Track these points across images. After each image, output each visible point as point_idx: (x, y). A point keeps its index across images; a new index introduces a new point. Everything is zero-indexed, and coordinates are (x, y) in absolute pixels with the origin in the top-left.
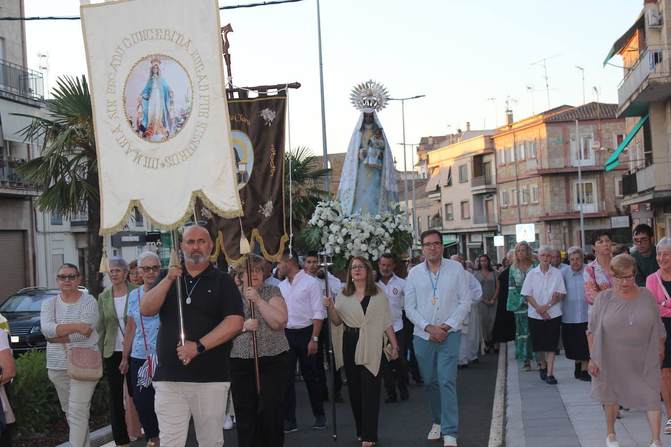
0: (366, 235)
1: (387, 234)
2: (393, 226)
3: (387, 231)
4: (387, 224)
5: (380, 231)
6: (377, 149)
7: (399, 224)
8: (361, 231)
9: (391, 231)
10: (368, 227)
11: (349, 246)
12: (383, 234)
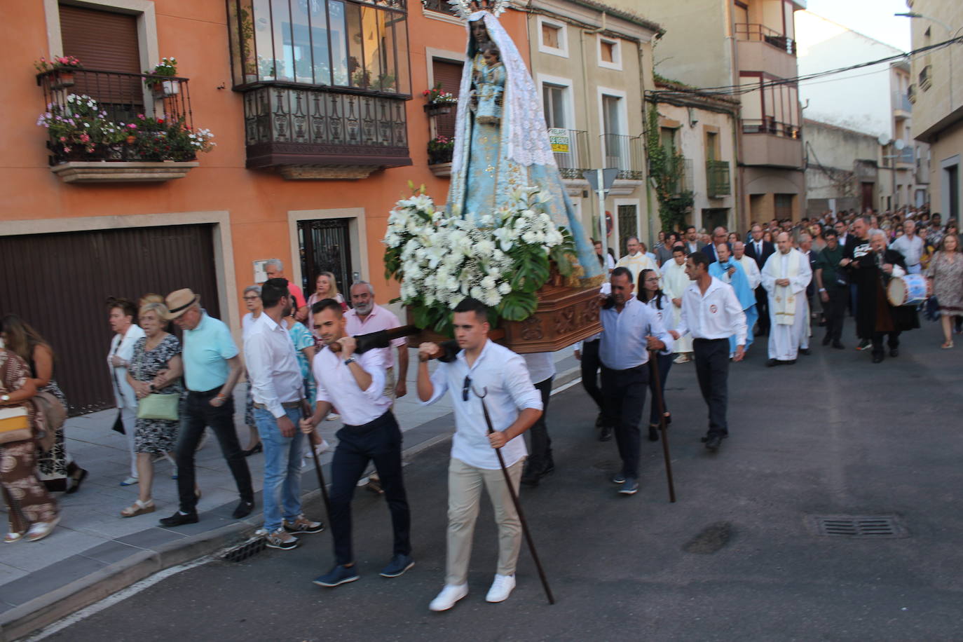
0: (457, 257)
1: (498, 254)
2: (514, 234)
3: (498, 246)
4: (501, 233)
5: (485, 246)
6: (494, 87)
7: (525, 230)
8: (445, 251)
9: (507, 246)
10: (460, 242)
11: (429, 281)
12: (489, 253)
